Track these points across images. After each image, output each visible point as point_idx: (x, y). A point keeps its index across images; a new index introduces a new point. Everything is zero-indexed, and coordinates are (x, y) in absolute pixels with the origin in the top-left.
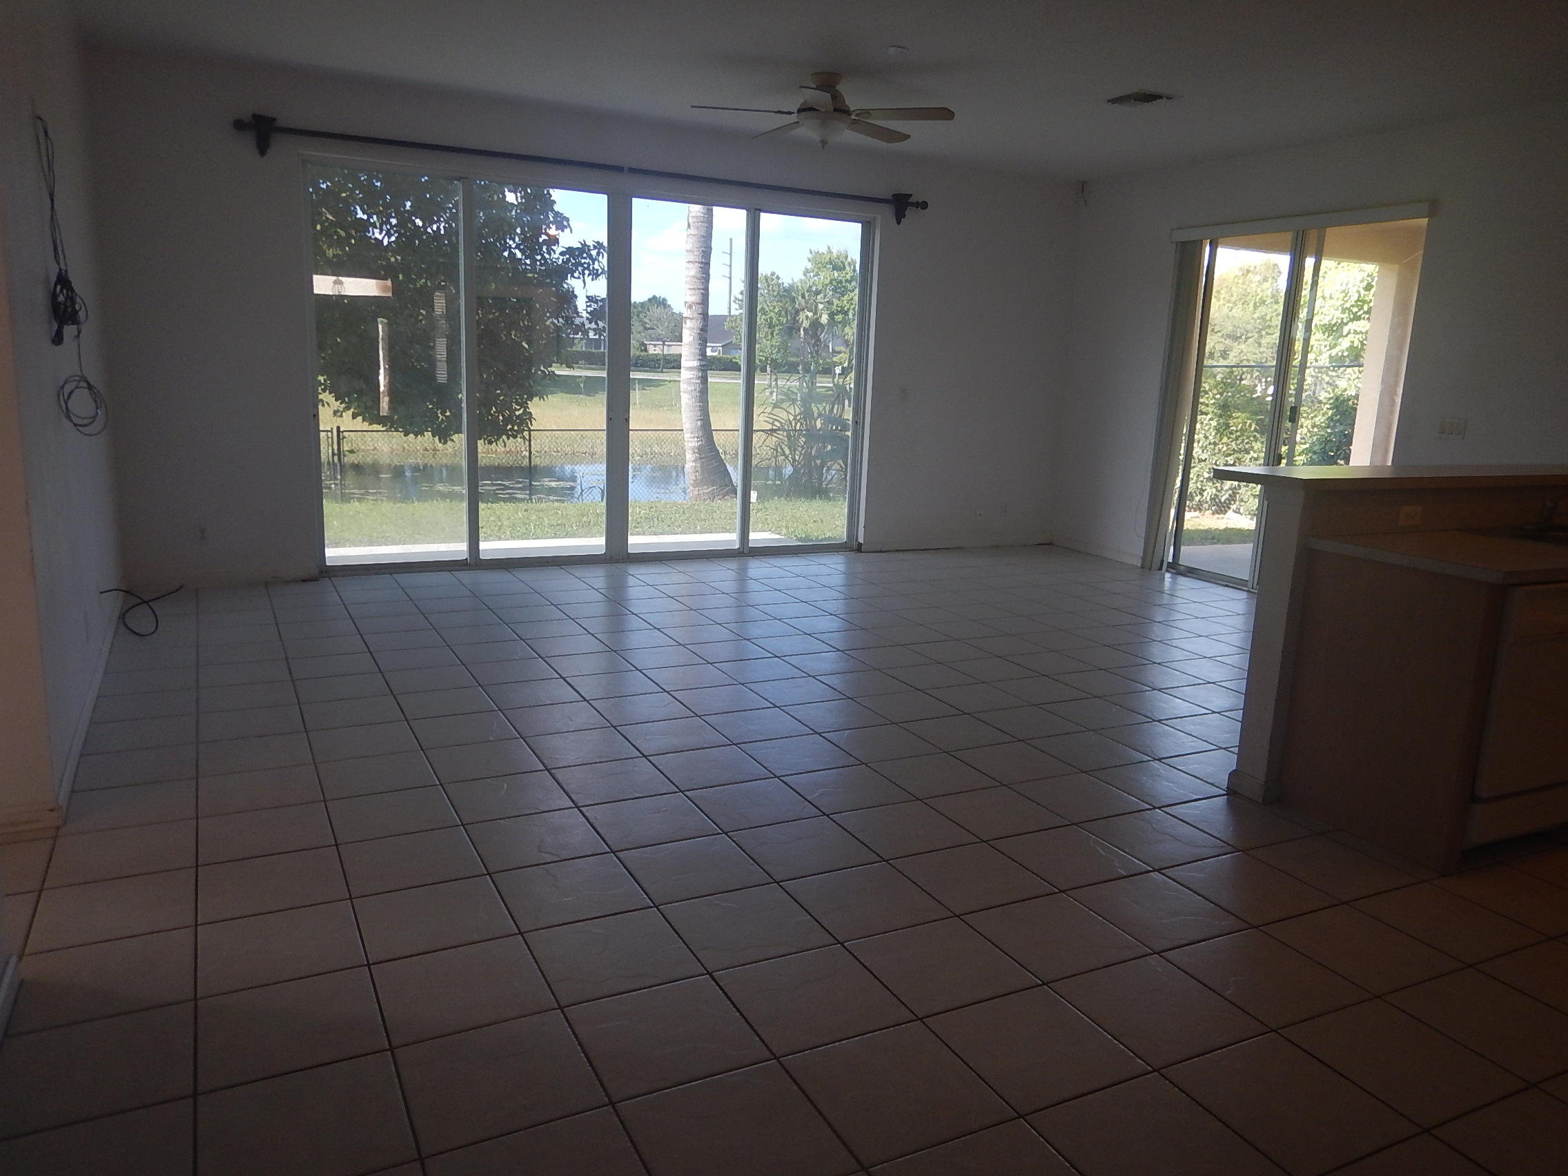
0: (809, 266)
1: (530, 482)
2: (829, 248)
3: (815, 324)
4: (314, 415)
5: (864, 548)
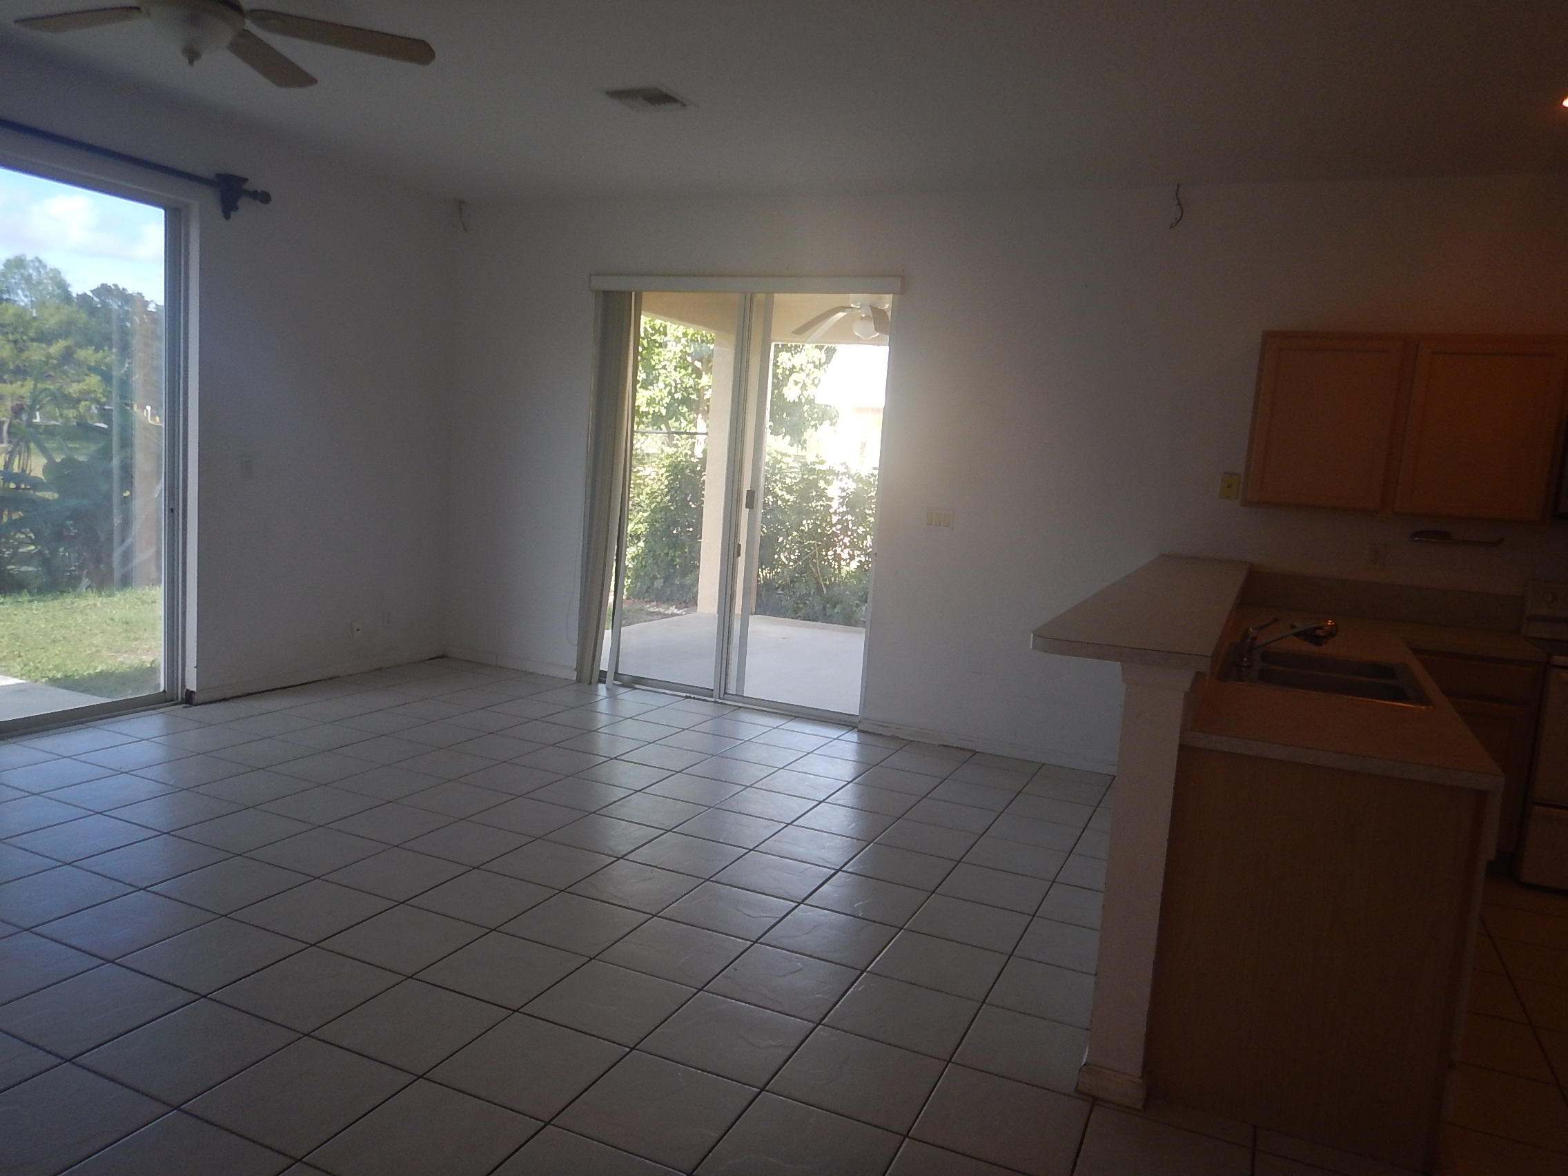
5: (196, 698)
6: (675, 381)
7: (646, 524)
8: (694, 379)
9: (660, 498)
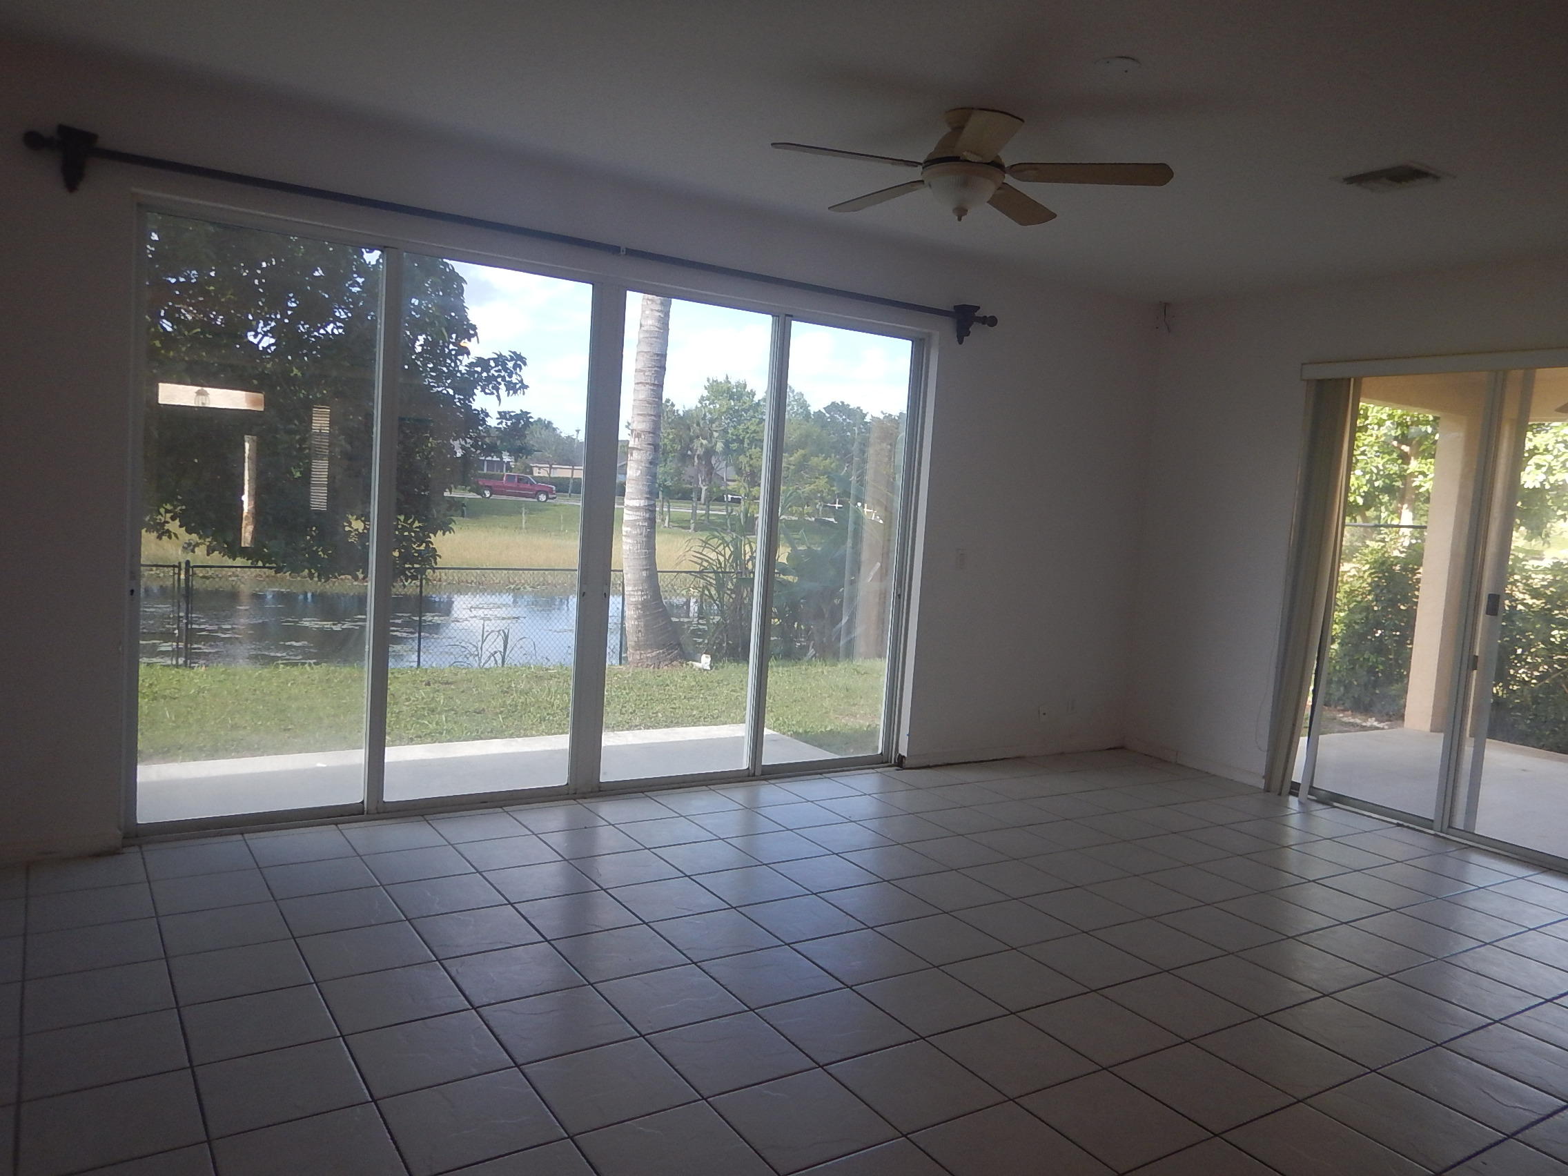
0: (706, 393)
1: (420, 618)
2: (727, 378)
3: (709, 452)
4: (132, 591)
5: (906, 763)
6: (1377, 467)
7: (1342, 625)
8: (1399, 465)
9: (1360, 597)
